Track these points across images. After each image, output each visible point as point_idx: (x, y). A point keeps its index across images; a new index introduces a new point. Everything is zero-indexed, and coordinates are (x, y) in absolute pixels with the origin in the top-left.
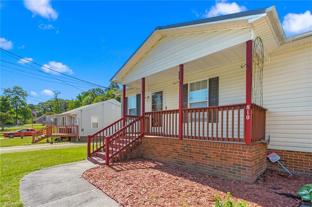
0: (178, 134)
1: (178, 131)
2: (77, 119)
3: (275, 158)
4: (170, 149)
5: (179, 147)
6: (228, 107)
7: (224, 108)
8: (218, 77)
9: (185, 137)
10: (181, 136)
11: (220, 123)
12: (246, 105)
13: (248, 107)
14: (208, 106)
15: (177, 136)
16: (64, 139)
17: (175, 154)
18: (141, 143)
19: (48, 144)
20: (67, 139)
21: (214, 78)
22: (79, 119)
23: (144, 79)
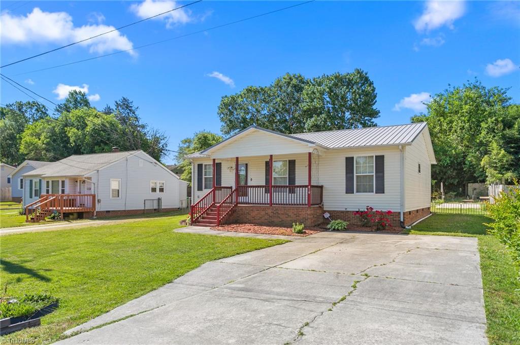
0: (269, 202)
1: (269, 201)
2: (93, 184)
3: (327, 215)
4: (263, 213)
5: (269, 211)
6: (300, 187)
7: (298, 187)
8: (295, 160)
9: (274, 204)
10: (271, 204)
11: (296, 194)
12: (308, 186)
13: (309, 187)
14: (288, 185)
15: (268, 204)
16: (71, 217)
17: (266, 217)
18: (235, 211)
19: (62, 223)
20: (75, 215)
21: (292, 160)
22: (94, 184)
23: (237, 158)
